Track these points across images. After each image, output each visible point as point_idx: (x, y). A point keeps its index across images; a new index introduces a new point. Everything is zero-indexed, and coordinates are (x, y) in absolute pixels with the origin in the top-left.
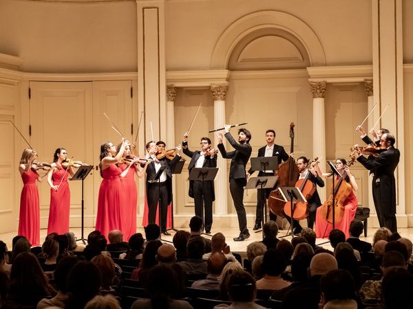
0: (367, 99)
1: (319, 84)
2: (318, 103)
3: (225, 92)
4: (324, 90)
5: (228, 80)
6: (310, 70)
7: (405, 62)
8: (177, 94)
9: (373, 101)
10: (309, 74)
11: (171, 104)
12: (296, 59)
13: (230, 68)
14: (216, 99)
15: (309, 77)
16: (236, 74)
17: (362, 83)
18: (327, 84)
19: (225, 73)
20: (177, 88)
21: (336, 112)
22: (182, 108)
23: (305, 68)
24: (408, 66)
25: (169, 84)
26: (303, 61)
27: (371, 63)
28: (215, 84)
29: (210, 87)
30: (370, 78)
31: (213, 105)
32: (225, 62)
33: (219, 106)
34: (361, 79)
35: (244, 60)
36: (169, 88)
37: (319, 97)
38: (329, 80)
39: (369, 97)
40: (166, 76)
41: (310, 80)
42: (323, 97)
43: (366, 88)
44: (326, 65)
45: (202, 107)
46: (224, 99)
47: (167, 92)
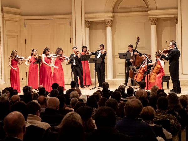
0: (176, 26)
1: (154, 19)
2: (153, 27)
3: (112, 23)
4: (157, 21)
5: (112, 17)
6: (149, 12)
8: (90, 24)
9: (178, 26)
10: (149, 14)
11: (87, 29)
12: (144, 7)
13: (113, 12)
14: (107, 26)
16: (117, 15)
19: (111, 14)
20: (90, 22)
21: (163, 31)
22: (93, 31)
23: (147, 11)
25: (86, 20)
26: (147, 8)
27: (177, 8)
28: (106, 19)
29: (104, 21)
30: (176, 15)
31: (106, 29)
32: (111, 9)
33: (109, 29)
34: (173, 16)
35: (120, 8)
36: (86, 21)
37: (154, 24)
38: (158, 17)
39: (177, 24)
40: (85, 16)
41: (149, 17)
42: (156, 25)
43: (175, 20)
44: (157, 9)
45: (102, 30)
46: (111, 26)
47: (86, 24)
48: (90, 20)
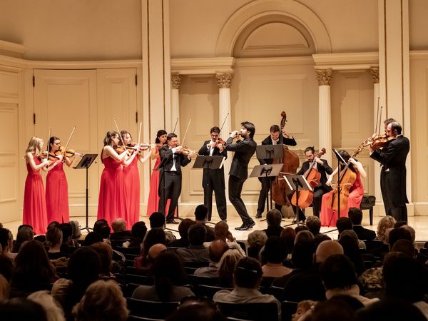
0: (373, 88)
1: (325, 72)
2: (324, 91)
3: (231, 80)
4: (331, 78)
5: (233, 67)
6: (316, 57)
7: (411, 49)
8: (182, 82)
9: (379, 88)
10: (315, 61)
11: (176, 92)
12: (302, 46)
13: (235, 55)
14: (221, 87)
15: (315, 64)
16: (241, 61)
17: (368, 70)
18: (333, 71)
19: (230, 61)
20: (182, 76)
21: (343, 99)
22: (187, 96)
23: (311, 55)
24: (415, 53)
25: (174, 71)
26: (309, 48)
27: (377, 50)
28: (220, 72)
29: (215, 74)
30: (376, 65)
31: (218, 93)
32: (230, 51)
33: (225, 94)
34: (367, 67)
35: (250, 48)
36: (173, 75)
37: (325, 84)
38: (335, 68)
39: (375, 85)
40: (171, 64)
41: (315, 67)
42: (329, 85)
43: (372, 75)
44: (332, 52)
45: (207, 95)
46: (229, 87)
47: (172, 80)
48: (183, 72)
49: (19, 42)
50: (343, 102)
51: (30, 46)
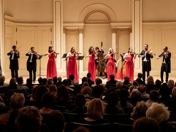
0: (130, 34)
1: (115, 29)
2: (114, 35)
3: (83, 31)
4: (116, 31)
5: (84, 26)
6: (112, 24)
7: (142, 22)
8: (66, 31)
9: (132, 35)
10: (111, 25)
11: (65, 34)
12: (106, 20)
13: (85, 23)
14: (80, 33)
15: (111, 26)
16: (86, 25)
18: (117, 29)
19: (83, 24)
23: (110, 23)
24: (144, 23)
25: (64, 28)
26: (109, 21)
27: (131, 22)
28: (80, 28)
29: (78, 29)
30: (131, 27)
31: (79, 35)
32: (83, 21)
33: (81, 35)
34: (128, 27)
35: (89, 20)
36: (64, 29)
37: (114, 33)
38: (118, 27)
39: (131, 33)
40: (63, 25)
41: (111, 27)
42: (116, 33)
43: (130, 30)
44: (117, 22)
45: (74, 36)
46: (82, 33)
47: (63, 31)
48: (67, 28)
49: (11, 16)
50: (119, 39)
51: (15, 18)
